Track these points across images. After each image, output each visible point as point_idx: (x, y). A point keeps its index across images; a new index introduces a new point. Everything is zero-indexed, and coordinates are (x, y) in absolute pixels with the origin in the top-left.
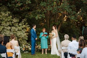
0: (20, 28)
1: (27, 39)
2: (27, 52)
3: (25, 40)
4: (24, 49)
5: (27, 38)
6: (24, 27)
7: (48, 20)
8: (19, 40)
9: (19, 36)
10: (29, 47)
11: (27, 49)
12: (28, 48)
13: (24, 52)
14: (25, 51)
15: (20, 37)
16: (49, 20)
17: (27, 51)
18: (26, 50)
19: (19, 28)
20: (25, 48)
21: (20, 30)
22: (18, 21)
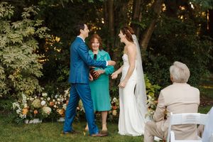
0: (16, 37)
1: (39, 74)
2: (36, 121)
3: (34, 76)
4: (25, 111)
5: (41, 70)
6: (30, 35)
7: (111, 11)
8: (10, 76)
9: (12, 63)
10: (43, 103)
11: (36, 112)
12: (40, 109)
13: (27, 122)
14: (28, 117)
15: (14, 66)
16: (114, 12)
17: (38, 116)
18: (33, 113)
19: (12, 35)
20: (29, 109)
21: (17, 44)
22: (12, 12)
